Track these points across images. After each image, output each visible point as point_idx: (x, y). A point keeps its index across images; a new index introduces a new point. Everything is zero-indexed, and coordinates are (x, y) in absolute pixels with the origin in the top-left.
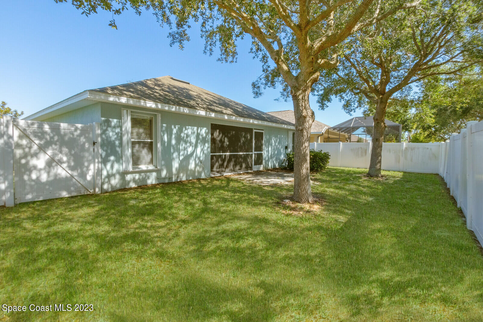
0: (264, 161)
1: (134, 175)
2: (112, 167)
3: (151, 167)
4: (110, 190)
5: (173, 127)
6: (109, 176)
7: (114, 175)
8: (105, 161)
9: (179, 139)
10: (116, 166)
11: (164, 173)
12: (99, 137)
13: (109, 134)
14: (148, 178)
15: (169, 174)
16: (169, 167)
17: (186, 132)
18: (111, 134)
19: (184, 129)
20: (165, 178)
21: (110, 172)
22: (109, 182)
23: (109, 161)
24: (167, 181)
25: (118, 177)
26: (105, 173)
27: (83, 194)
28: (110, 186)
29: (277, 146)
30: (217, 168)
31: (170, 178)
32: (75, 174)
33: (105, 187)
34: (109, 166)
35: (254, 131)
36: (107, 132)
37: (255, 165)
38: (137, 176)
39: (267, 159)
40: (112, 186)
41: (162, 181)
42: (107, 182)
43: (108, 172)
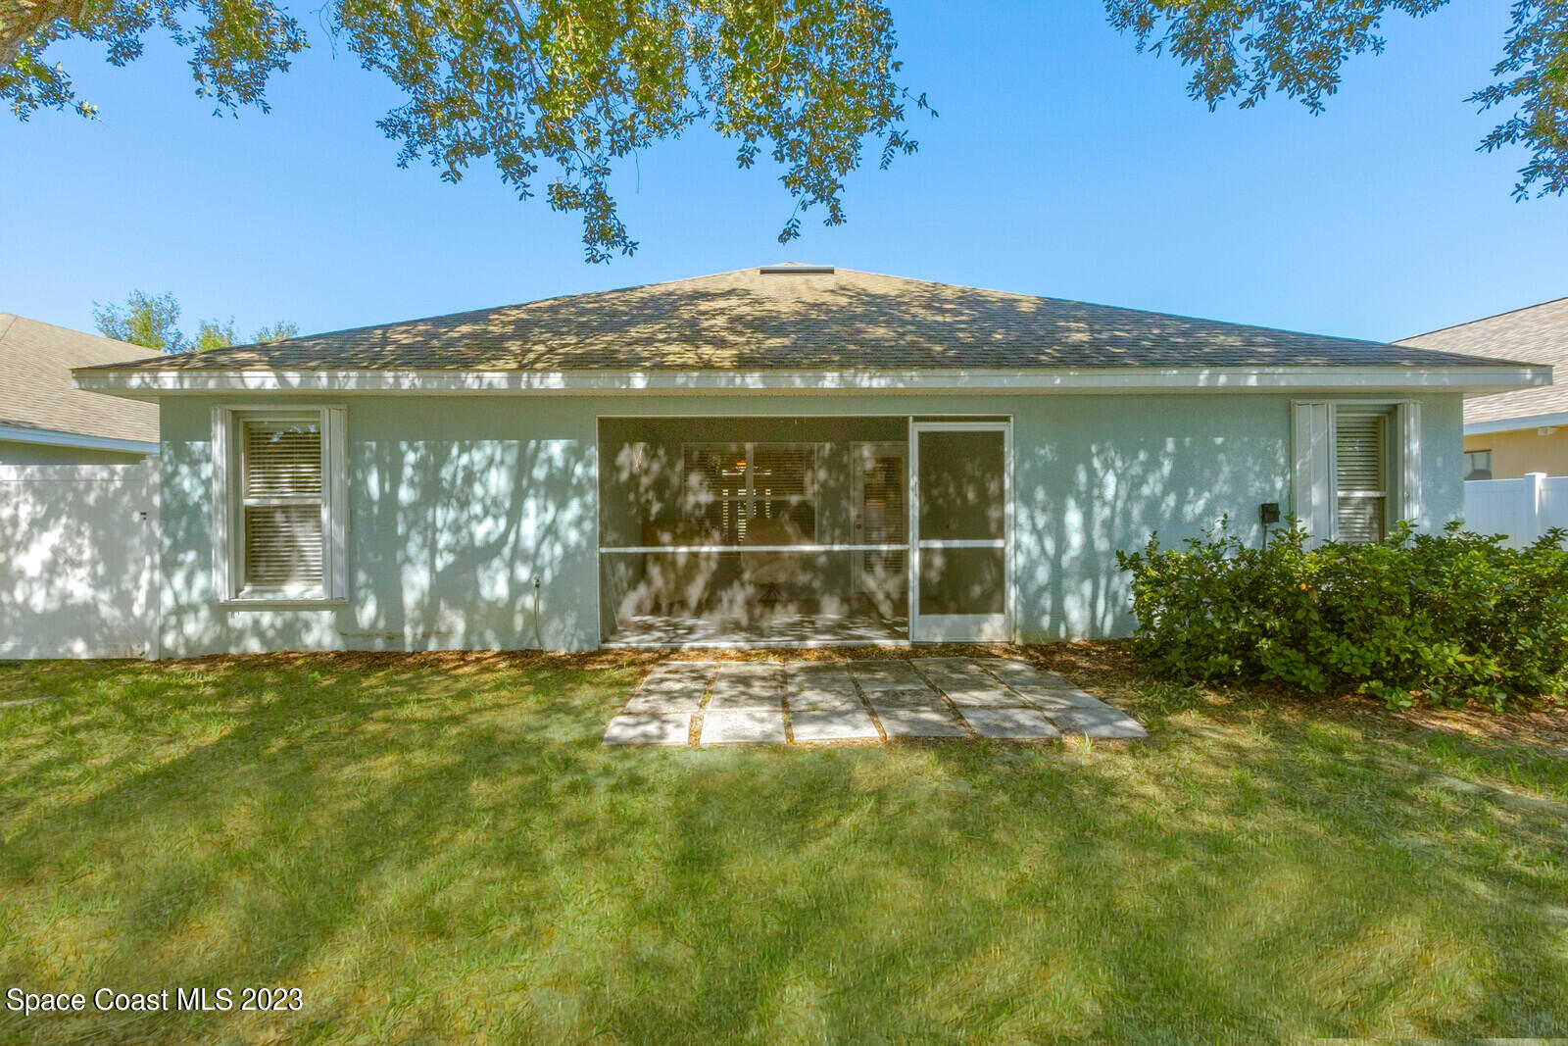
0: (1013, 593)
1: (257, 613)
2: (189, 582)
3: (317, 592)
4: (182, 652)
5: (404, 446)
6: (181, 611)
7: (193, 608)
8: (168, 566)
9: (433, 491)
10: (200, 581)
11: (368, 613)
12: (155, 492)
13: (180, 484)
14: (307, 626)
15: (387, 619)
16: (390, 594)
17: (464, 460)
18: (187, 485)
19: (455, 451)
20: (371, 634)
21: (184, 599)
22: (179, 626)
23: (181, 564)
24: (379, 645)
25: (204, 613)
26: (167, 599)
27: (122, 656)
28: (181, 641)
29: (1153, 504)
30: (639, 610)
31: (395, 636)
32: (104, 596)
33: (169, 640)
34: (179, 580)
35: (914, 430)
36: (177, 480)
37: (923, 611)
38: (267, 618)
39: (1043, 574)
40: (187, 641)
41: (359, 646)
42: (175, 627)
43: (176, 596)
